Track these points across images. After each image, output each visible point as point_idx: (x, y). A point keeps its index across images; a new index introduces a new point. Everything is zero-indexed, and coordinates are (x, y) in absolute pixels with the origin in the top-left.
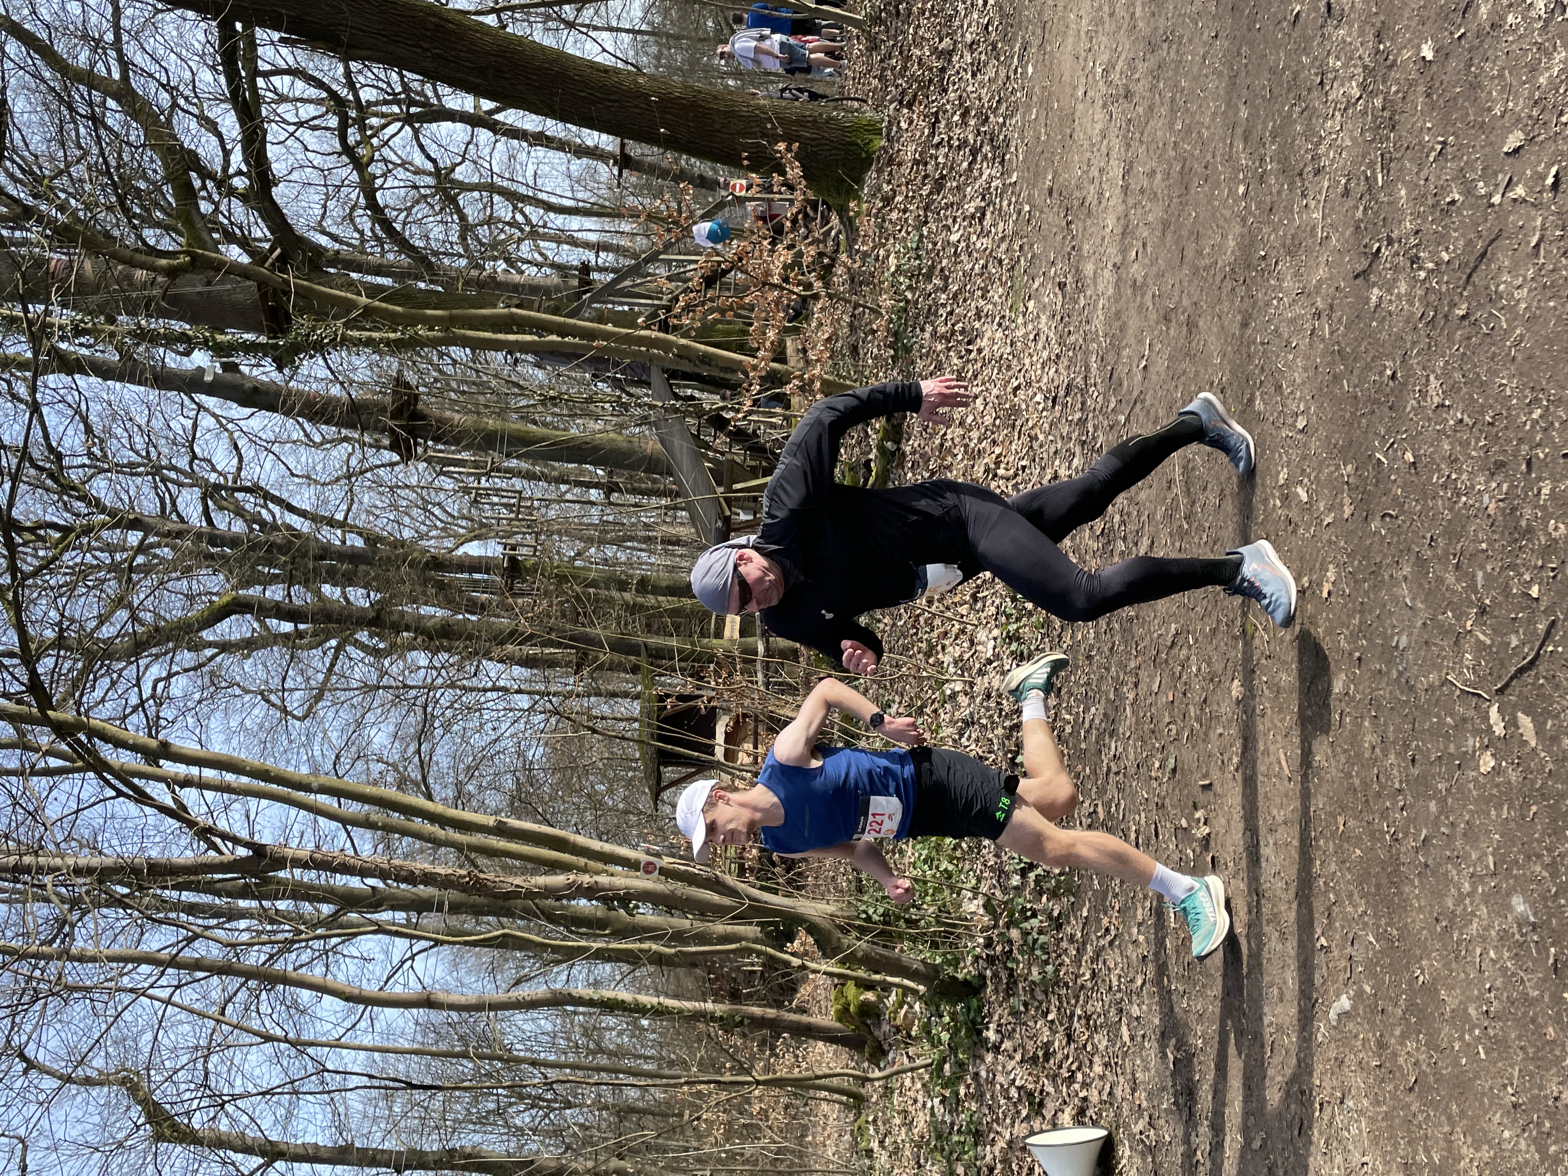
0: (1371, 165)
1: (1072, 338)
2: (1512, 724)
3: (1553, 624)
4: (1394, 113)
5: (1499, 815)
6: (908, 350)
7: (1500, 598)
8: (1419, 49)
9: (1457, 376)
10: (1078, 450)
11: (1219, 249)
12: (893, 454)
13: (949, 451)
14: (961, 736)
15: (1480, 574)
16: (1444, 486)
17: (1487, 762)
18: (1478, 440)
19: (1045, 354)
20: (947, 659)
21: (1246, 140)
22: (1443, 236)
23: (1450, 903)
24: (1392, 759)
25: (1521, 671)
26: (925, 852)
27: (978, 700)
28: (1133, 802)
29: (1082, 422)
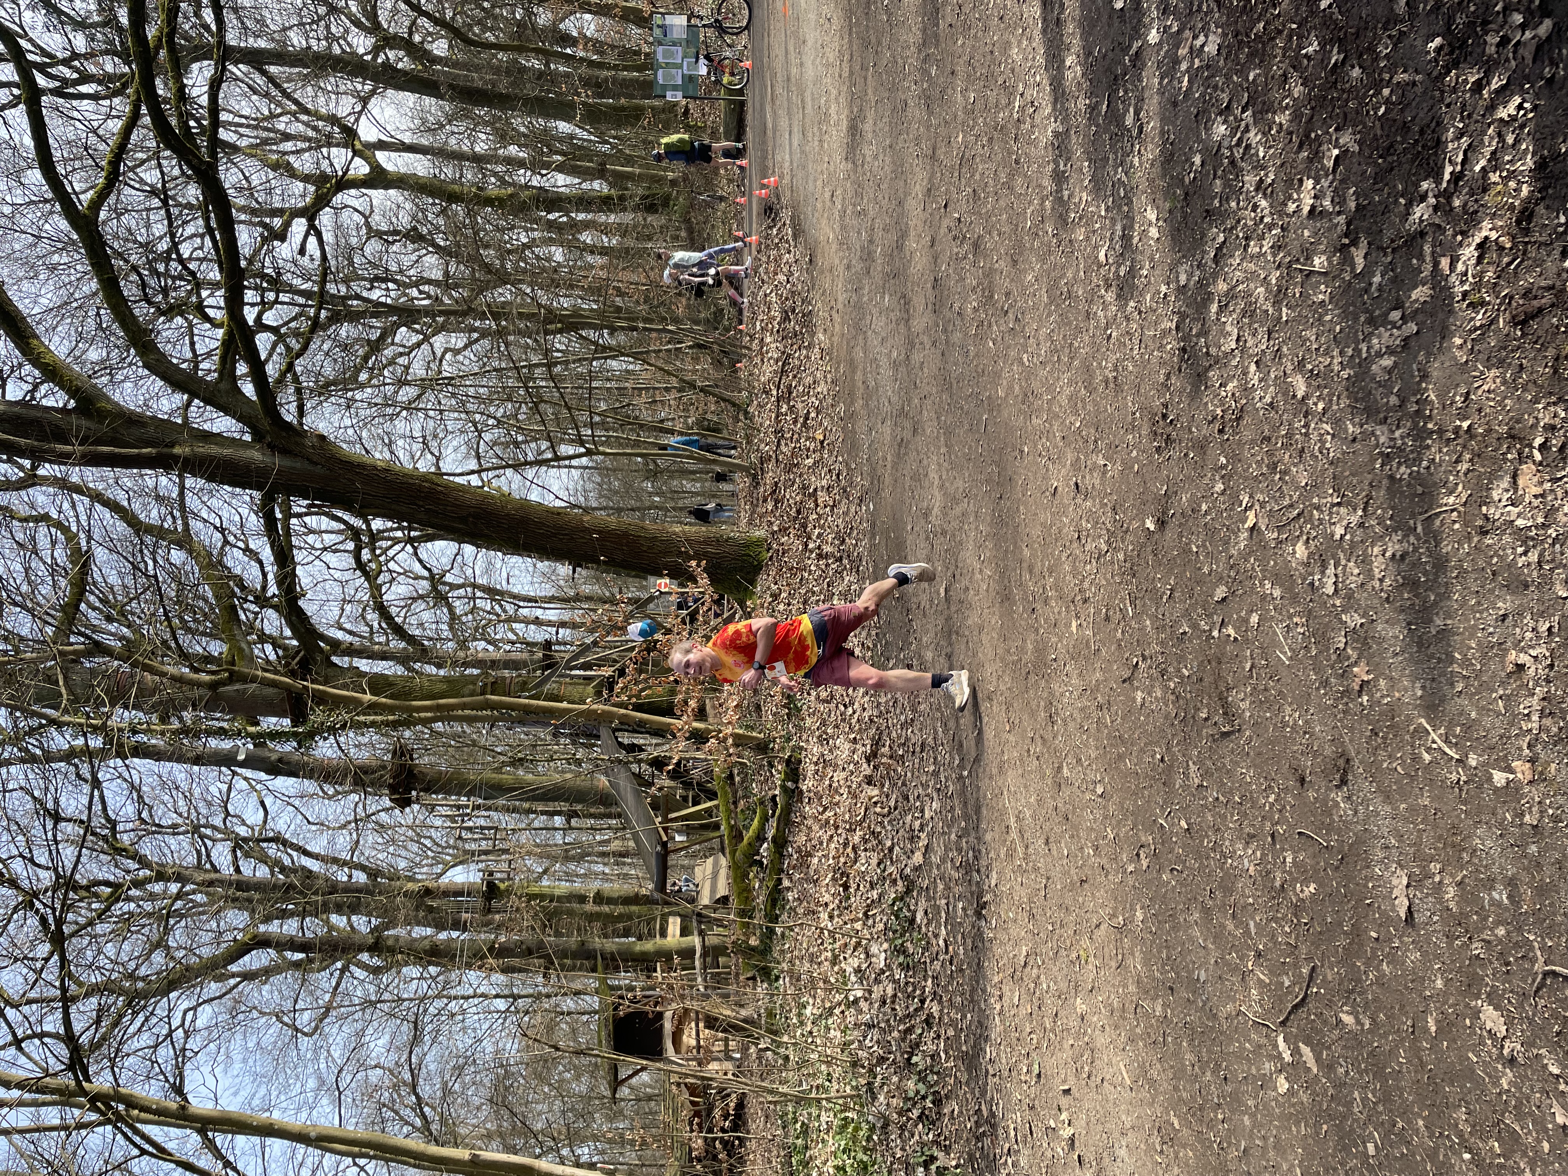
0: (1122, 600)
1: (922, 707)
2: (1296, 1052)
3: (1313, 968)
4: (1133, 565)
5: (1298, 1132)
6: (799, 710)
7: (1270, 945)
8: (1144, 523)
9: (1209, 763)
10: (935, 795)
11: (1022, 650)
12: (793, 791)
13: (836, 791)
14: (865, 1037)
15: (1252, 924)
16: (1213, 849)
17: (1283, 1085)
18: (1232, 816)
19: (903, 718)
20: (849, 970)
21: (1031, 572)
22: (1181, 657)
24: (1208, 1076)
25: (1296, 1007)
26: (843, 1143)
27: (876, 1005)
28: (1009, 1101)
29: (936, 774)
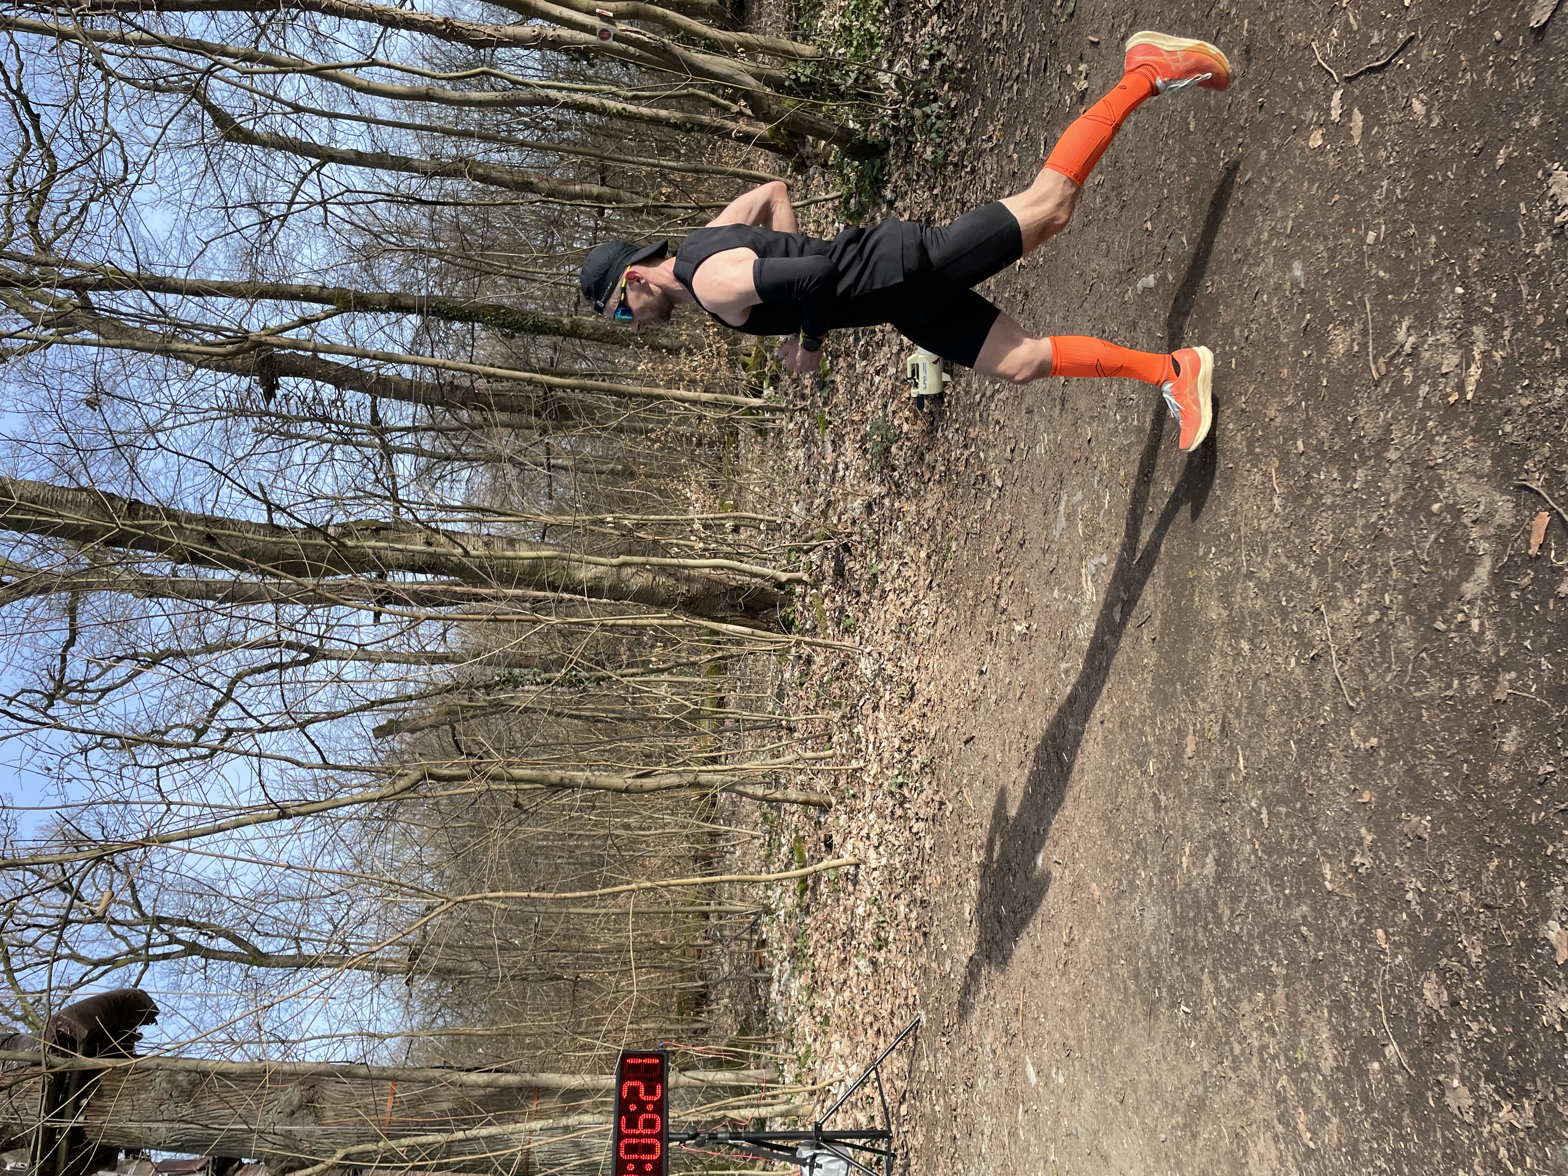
2: (1347, 114)
3: (1412, 38)
5: (1309, 189)
17: (1316, 140)
23: (1249, 241)
24: (1245, 95)
25: (1371, 70)
